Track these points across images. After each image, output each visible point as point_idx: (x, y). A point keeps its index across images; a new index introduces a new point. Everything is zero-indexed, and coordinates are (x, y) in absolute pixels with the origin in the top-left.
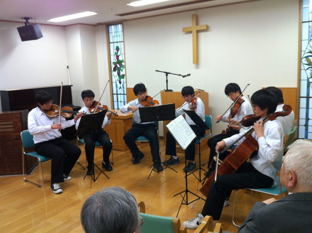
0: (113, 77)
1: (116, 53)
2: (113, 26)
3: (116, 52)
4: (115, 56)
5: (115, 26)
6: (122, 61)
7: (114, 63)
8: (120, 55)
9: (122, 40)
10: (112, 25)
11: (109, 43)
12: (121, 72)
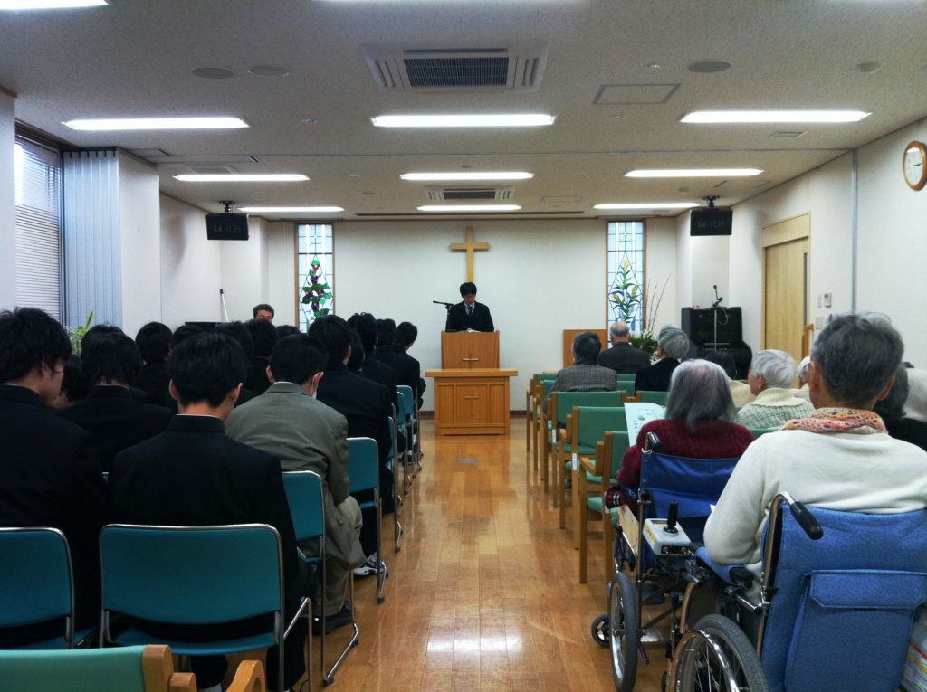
0: (301, 313)
1: (310, 271)
2: (307, 226)
4: (309, 277)
5: (313, 227)
6: (326, 286)
7: (305, 289)
8: (320, 275)
9: (331, 251)
10: (305, 224)
11: (297, 254)
12: (320, 305)
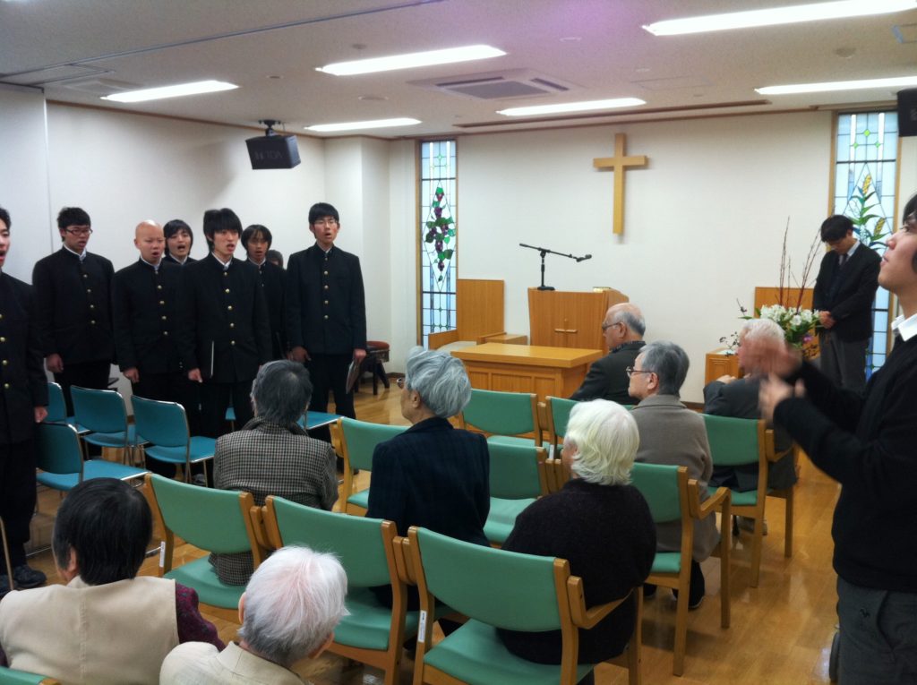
0: (424, 254)
1: (434, 202)
2: (431, 144)
3: (436, 200)
4: (433, 209)
5: (437, 144)
6: (450, 221)
7: (429, 224)
8: (444, 207)
9: (454, 176)
10: (429, 142)
11: (420, 180)
12: (444, 244)
